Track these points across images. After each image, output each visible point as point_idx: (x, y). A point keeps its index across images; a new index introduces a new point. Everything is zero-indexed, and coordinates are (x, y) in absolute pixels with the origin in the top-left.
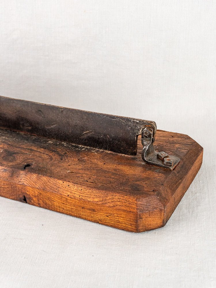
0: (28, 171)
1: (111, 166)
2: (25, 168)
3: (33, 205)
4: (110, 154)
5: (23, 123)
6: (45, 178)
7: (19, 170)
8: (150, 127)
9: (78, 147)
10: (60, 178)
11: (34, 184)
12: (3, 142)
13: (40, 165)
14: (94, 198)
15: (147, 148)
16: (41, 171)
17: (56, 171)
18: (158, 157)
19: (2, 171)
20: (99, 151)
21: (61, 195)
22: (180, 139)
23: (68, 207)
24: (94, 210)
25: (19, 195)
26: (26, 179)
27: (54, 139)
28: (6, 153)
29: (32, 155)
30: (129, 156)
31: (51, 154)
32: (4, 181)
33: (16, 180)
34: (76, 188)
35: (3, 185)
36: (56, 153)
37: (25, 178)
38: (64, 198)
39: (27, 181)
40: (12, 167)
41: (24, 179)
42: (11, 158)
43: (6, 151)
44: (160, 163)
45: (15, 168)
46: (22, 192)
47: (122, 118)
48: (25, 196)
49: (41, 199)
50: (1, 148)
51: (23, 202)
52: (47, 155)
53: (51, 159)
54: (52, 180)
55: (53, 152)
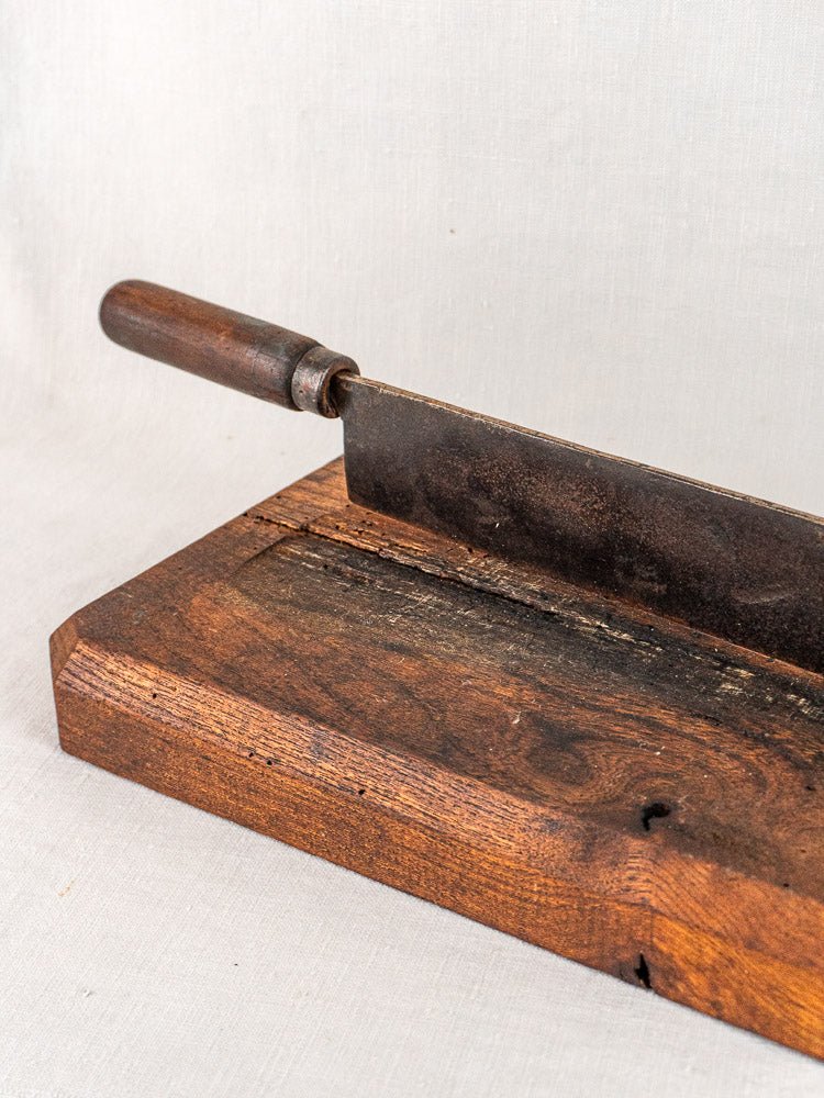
0: (665, 845)
2: (647, 826)
3: (683, 1002)
5: (631, 564)
6: (754, 891)
7: (624, 833)
11: (698, 909)
12: (514, 674)
13: (714, 813)
16: (726, 846)
17: (803, 856)
19: (536, 825)
25: (617, 948)
26: (659, 882)
28: (542, 735)
29: (663, 752)
31: (751, 756)
32: (546, 877)
33: (605, 879)
35: (539, 892)
36: (775, 750)
37: (649, 876)
39: (662, 890)
40: (584, 814)
41: (648, 881)
42: (568, 761)
43: (534, 719)
45: (596, 817)
46: (631, 938)
48: (646, 959)
49: (728, 986)
50: (510, 703)
51: (630, 982)
52: (732, 756)
53: (760, 783)
54: (792, 902)
55: (759, 740)
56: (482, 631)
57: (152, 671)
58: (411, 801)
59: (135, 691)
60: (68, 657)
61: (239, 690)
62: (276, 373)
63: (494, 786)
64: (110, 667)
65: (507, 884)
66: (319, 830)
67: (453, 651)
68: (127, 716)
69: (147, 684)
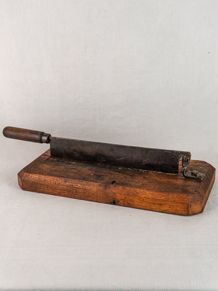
0: (116, 185)
1: (165, 180)
2: (113, 184)
3: (120, 205)
4: (161, 173)
5: (100, 158)
6: (128, 188)
7: (110, 185)
8: (187, 156)
9: (139, 171)
10: (137, 187)
11: (121, 192)
12: (90, 170)
13: (121, 181)
14: (161, 197)
15: (186, 168)
16: (123, 184)
17: (133, 184)
18: (192, 174)
19: (98, 186)
20: (153, 172)
21: (140, 197)
22: (201, 164)
23: (144, 204)
24: (161, 205)
25: (111, 200)
27: (122, 166)
29: (113, 176)
30: (174, 174)
31: (124, 175)
32: (100, 192)
33: (108, 191)
34: (148, 192)
35: (99, 194)
36: (127, 174)
37: (114, 189)
38: (142, 199)
39: (116, 190)
40: (104, 183)
42: (101, 178)
43: (94, 175)
44: (194, 177)
45: (106, 183)
46: (112, 198)
47: (169, 151)
48: (115, 200)
49: (126, 201)
50: (91, 173)
51: (113, 204)
52: (122, 176)
53: (126, 178)
54: (132, 189)
55: (125, 174)
56: (84, 166)
57: (38, 175)
58: (80, 186)
59: (35, 178)
60: (23, 175)
61: (51, 175)
62: (39, 137)
63: (92, 182)
64: (31, 175)
65: (95, 194)
66: (66, 193)
67: (80, 168)
68: (35, 182)
69: (37, 177)
